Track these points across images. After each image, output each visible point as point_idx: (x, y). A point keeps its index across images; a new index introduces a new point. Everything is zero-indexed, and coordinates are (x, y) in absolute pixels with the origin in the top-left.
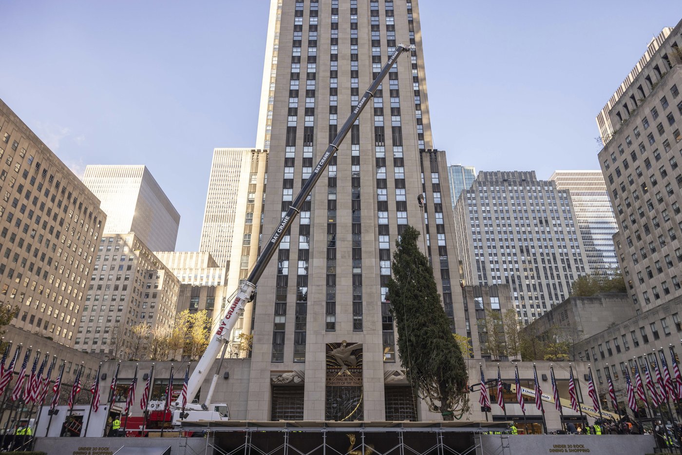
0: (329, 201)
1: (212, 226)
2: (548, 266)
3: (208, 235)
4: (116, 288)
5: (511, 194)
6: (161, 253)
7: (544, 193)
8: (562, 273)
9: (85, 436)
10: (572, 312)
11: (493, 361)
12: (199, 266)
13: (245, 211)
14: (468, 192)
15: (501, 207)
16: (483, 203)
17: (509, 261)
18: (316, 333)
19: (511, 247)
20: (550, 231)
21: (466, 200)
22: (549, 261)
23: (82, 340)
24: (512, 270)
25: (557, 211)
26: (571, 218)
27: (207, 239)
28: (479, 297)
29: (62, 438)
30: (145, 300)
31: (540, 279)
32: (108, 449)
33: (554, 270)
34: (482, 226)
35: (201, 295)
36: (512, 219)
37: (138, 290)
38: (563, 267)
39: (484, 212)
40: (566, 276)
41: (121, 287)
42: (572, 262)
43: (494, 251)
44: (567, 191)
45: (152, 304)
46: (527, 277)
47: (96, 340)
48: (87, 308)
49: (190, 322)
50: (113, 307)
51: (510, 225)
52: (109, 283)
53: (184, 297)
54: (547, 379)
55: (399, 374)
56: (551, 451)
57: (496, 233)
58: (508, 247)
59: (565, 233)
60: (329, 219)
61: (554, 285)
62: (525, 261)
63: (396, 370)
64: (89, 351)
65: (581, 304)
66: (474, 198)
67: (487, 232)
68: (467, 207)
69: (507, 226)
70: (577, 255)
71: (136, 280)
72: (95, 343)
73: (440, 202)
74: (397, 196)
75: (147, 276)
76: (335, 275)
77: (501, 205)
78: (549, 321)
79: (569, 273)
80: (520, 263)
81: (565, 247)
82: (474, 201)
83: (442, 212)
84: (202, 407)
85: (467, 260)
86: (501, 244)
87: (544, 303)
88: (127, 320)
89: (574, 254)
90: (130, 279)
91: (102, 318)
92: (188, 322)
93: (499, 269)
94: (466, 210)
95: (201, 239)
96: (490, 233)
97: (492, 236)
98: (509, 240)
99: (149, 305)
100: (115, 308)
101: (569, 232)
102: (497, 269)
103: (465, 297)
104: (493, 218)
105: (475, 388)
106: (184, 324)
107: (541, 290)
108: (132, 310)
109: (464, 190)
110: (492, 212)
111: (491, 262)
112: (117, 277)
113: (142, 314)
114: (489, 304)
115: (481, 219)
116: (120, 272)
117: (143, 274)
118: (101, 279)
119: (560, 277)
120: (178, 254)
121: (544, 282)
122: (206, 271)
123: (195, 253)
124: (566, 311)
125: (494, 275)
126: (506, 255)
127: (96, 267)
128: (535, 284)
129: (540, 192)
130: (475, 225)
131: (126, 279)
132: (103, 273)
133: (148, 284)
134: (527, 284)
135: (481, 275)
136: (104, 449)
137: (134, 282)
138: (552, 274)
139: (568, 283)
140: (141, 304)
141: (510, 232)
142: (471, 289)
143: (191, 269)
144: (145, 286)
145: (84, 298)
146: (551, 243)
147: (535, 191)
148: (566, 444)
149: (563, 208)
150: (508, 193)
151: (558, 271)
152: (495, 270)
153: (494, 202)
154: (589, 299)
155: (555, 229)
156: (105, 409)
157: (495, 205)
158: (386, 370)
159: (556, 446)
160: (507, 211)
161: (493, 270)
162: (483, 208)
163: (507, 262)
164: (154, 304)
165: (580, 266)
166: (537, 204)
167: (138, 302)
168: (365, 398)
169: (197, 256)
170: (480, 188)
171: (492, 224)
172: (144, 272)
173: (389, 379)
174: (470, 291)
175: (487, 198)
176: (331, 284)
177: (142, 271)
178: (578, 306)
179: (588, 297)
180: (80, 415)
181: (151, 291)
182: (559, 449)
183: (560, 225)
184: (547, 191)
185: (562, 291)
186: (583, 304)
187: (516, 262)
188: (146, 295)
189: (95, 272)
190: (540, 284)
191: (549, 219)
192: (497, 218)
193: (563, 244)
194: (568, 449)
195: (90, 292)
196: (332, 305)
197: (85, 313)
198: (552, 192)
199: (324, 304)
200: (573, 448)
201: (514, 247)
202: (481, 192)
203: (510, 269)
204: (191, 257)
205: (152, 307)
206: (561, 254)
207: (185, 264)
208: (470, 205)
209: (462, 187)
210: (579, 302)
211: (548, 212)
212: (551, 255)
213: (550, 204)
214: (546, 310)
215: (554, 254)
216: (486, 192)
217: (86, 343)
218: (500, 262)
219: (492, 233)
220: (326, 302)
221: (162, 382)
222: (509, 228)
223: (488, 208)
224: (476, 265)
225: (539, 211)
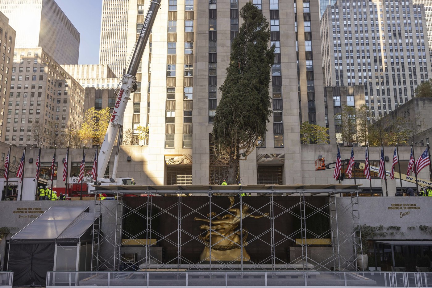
0: (210, 11)
1: (108, 42)
2: (396, 73)
3: (105, 50)
4: (33, 95)
5: (371, 9)
6: (66, 66)
7: (400, 7)
8: (408, 80)
9: (21, 199)
10: (414, 110)
11: (346, 146)
12: (100, 77)
13: (136, 22)
14: (333, 7)
15: (361, 22)
16: (345, 17)
17: (364, 70)
18: (201, 124)
19: (366, 58)
20: (402, 43)
21: (330, 16)
22: (398, 69)
23: (10, 138)
24: (365, 77)
25: (410, 24)
26: (422, 31)
27: (104, 54)
28: (338, 96)
29: (3, 201)
30: (58, 105)
31: (389, 85)
32: (40, 209)
33: (402, 77)
34: (343, 39)
35: (103, 97)
36: (370, 32)
37: (51, 96)
38: (410, 74)
39: (345, 26)
40: (411, 82)
41: (36, 94)
42: (418, 70)
43: (352, 61)
44: (421, 6)
45: (64, 108)
46: (377, 84)
47: (21, 137)
48: (10, 112)
49: (97, 117)
50: (32, 111)
51: (367, 38)
52: (26, 90)
53: (90, 99)
54: (389, 160)
55: (269, 157)
56: (389, 208)
57: (354, 45)
58: (364, 58)
59: (415, 44)
60: (210, 27)
61: (400, 90)
62: (377, 70)
63: (266, 154)
64: (18, 145)
65: (422, 104)
66: (338, 14)
67: (347, 45)
68: (331, 21)
69: (364, 38)
70: (423, 64)
71: (48, 89)
72: (21, 139)
73: (309, 12)
74: (271, 5)
75: (57, 85)
76: (216, 77)
77: (361, 19)
78: (393, 118)
79: (414, 80)
80: (373, 71)
81: (413, 57)
82: (337, 16)
83: (310, 21)
84: (110, 180)
85: (327, 69)
86: (358, 54)
87: (390, 105)
88: (45, 121)
89: (421, 63)
90: (43, 87)
91: (24, 119)
92: (95, 117)
93: (354, 76)
94: (329, 24)
95: (100, 55)
96: (349, 45)
97: (351, 48)
98: (366, 51)
99: (61, 108)
100: (34, 112)
101: (418, 44)
102: (352, 76)
103: (325, 96)
104: (353, 32)
105: (330, 166)
106: (92, 119)
107: (389, 94)
108: (48, 113)
109: (329, 6)
110: (353, 26)
111: (348, 71)
112: (32, 86)
113: (57, 116)
114: (345, 102)
115: (342, 32)
116: (34, 82)
117: (54, 83)
118: (19, 88)
119: (406, 83)
120: (81, 66)
121: (392, 87)
122: (106, 81)
123: (96, 66)
124: (408, 110)
125: (349, 82)
126: (362, 64)
127: (13, 77)
128: (384, 89)
129: (397, 6)
130: (337, 38)
131: (40, 87)
132: (20, 82)
133: (59, 92)
134: (377, 90)
135: (338, 82)
136: (37, 209)
137: (47, 90)
138: (399, 81)
139: (412, 88)
140: (55, 108)
141: (367, 44)
142: (331, 89)
143: (93, 79)
144: (56, 94)
145: (7, 103)
146: (401, 54)
147: (392, 7)
148: (402, 203)
149: (416, 21)
150: (368, 8)
151: (405, 78)
152: (351, 78)
153: (355, 16)
154: (430, 99)
155: (407, 41)
156: (34, 180)
157: (356, 19)
158: (258, 154)
159: (394, 205)
160: (366, 25)
161: (349, 77)
162: (345, 23)
163: (362, 71)
164: (66, 108)
165: (424, 73)
166: (393, 19)
167: (52, 107)
168: (241, 175)
169: (98, 69)
170: (343, 4)
171: (351, 37)
172: (54, 81)
173: (260, 161)
174: (330, 91)
175: (349, 13)
176: (213, 84)
177: (52, 80)
178: (419, 106)
179: (429, 98)
180: (15, 185)
181: (62, 97)
182: (396, 207)
183: (411, 37)
184: (404, 6)
185: (406, 95)
186: (423, 104)
187: (370, 71)
188: (58, 101)
189: (13, 82)
190: (388, 90)
191: (403, 32)
192: (356, 32)
193: (412, 54)
194: (403, 207)
195: (11, 99)
196: (214, 102)
197: (10, 116)
198: (408, 6)
199: (207, 101)
200: (407, 206)
201: (369, 57)
202: (344, 7)
203: (364, 76)
204: (93, 69)
205: (64, 111)
206: (409, 63)
207: (88, 74)
208: (333, 20)
209: (327, 4)
210: (420, 103)
211: (402, 25)
212: (400, 64)
213: (405, 18)
214: (391, 111)
215: (403, 63)
216: (348, 7)
217: (14, 140)
218: (356, 70)
219: (351, 45)
220: (209, 99)
221: (78, 165)
222: (366, 41)
223: (349, 23)
224: (335, 74)
225: (394, 25)
